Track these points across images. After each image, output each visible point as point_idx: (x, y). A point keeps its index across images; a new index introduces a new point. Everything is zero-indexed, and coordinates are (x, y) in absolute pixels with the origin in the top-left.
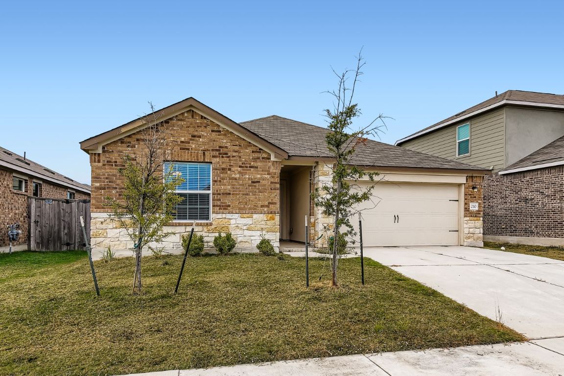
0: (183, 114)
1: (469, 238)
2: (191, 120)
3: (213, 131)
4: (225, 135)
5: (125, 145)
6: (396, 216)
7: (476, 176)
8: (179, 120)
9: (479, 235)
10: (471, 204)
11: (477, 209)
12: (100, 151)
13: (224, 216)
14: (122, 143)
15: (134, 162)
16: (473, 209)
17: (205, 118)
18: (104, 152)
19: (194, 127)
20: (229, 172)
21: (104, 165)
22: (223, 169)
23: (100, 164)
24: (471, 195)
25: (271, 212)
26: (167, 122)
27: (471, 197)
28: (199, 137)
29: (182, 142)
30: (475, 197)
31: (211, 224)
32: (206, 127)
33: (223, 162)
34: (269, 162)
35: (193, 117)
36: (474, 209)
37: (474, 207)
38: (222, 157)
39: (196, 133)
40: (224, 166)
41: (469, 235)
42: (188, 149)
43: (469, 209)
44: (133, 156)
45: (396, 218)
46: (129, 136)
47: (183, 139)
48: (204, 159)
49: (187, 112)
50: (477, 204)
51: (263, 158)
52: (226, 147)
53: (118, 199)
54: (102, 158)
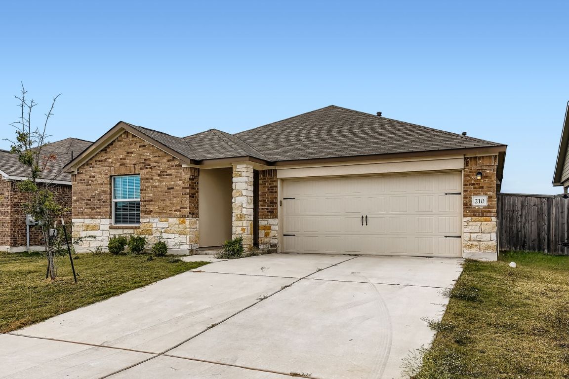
0: (121, 135)
1: (471, 247)
2: (126, 140)
3: (140, 147)
4: (148, 148)
5: (89, 166)
6: (364, 218)
7: (483, 157)
8: (119, 141)
9: (490, 243)
10: (474, 199)
11: (485, 204)
12: (76, 173)
13: (148, 220)
14: (87, 165)
15: (94, 179)
16: (478, 204)
17: (135, 136)
18: (78, 173)
19: (128, 145)
20: (151, 181)
21: (78, 183)
22: (147, 179)
23: (76, 183)
24: (473, 184)
25: (183, 216)
26: (111, 144)
27: (474, 188)
28: (132, 153)
29: (121, 159)
30: (482, 187)
31: (139, 228)
32: (135, 144)
33: (147, 173)
34: (181, 169)
35: (127, 137)
36: (481, 204)
37: (480, 201)
38: (147, 168)
39: (129, 150)
40: (148, 176)
41: (470, 243)
42: (124, 164)
43: (471, 205)
44: (93, 174)
45: (365, 220)
46: (91, 159)
47: (121, 157)
48: (135, 172)
49: (124, 133)
50: (486, 198)
51: (176, 165)
52: (149, 159)
53: (86, 208)
54: (78, 178)
